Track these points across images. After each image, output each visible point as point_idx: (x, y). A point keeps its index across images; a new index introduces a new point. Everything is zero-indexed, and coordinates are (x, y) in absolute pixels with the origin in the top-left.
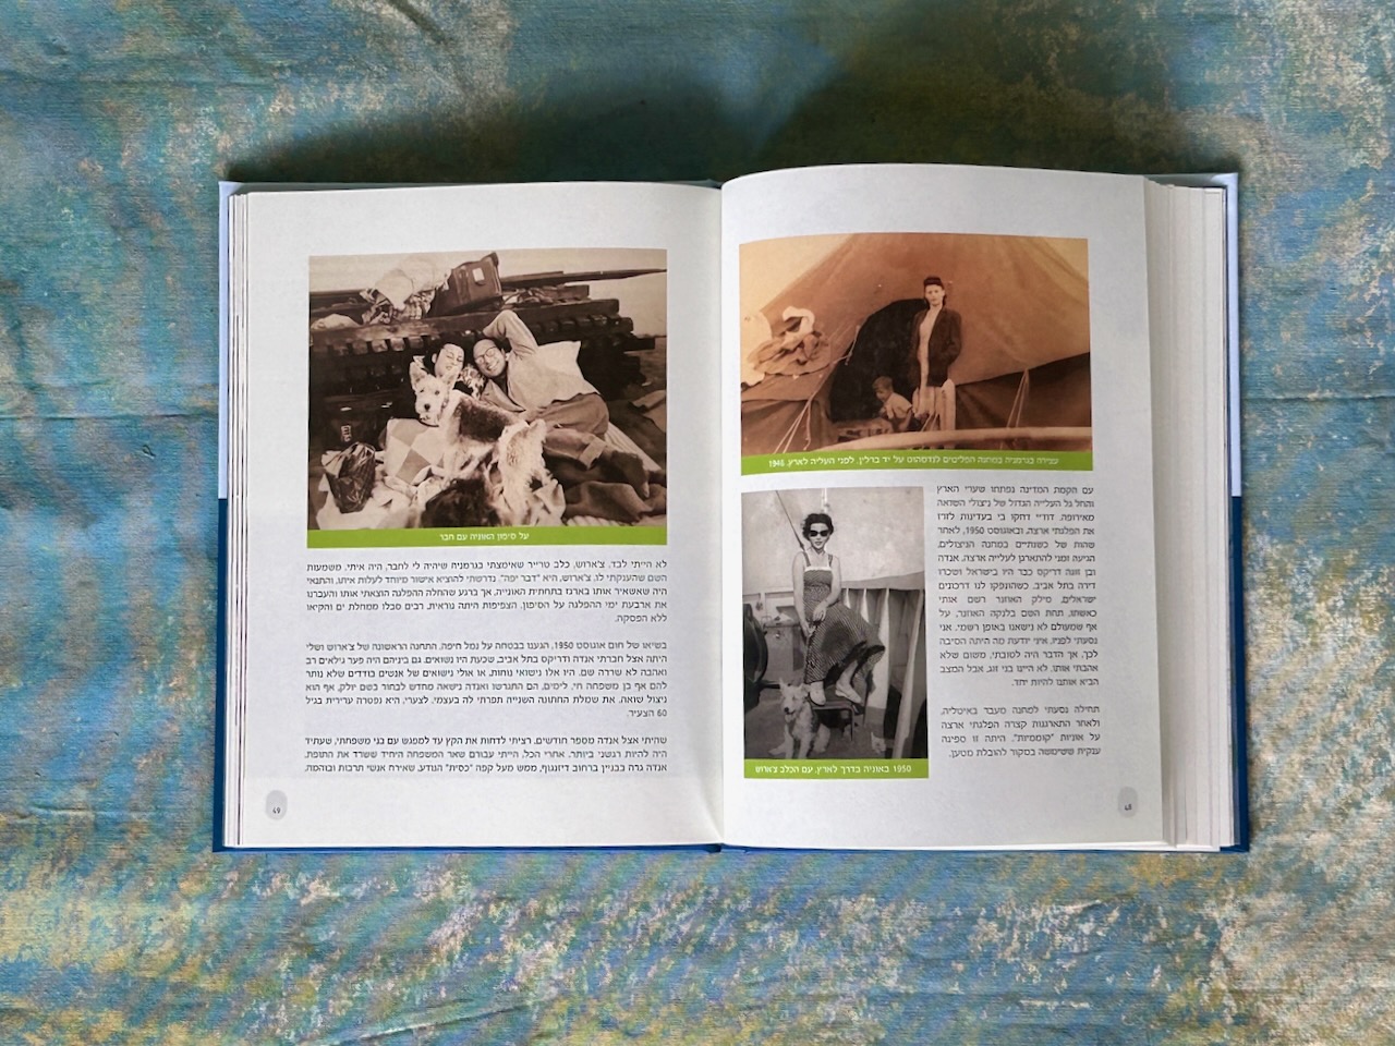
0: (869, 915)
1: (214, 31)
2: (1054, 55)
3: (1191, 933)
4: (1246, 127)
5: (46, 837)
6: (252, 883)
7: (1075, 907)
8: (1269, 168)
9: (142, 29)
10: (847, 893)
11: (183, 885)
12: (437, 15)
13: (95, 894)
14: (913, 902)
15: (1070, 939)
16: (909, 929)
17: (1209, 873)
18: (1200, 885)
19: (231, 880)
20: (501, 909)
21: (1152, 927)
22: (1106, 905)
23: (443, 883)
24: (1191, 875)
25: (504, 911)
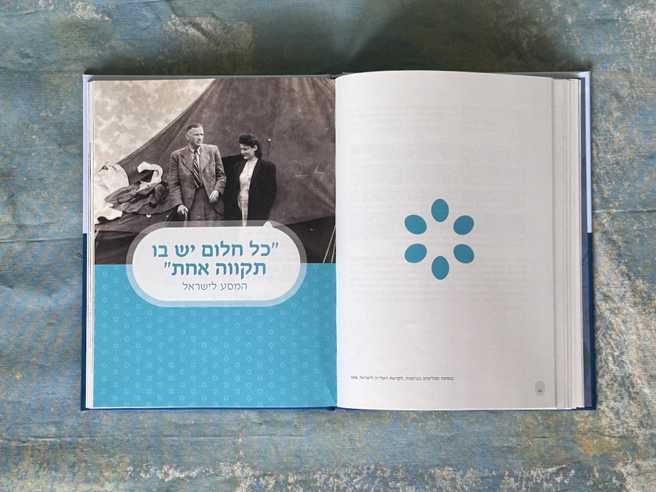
0: (450, 477)
1: (105, 44)
2: (525, 42)
3: (611, 480)
4: (623, 75)
5: (37, 452)
6: (140, 472)
7: (553, 469)
8: (635, 96)
9: (69, 44)
10: (438, 466)
11: (106, 474)
12: (216, 32)
13: (61, 480)
14: (472, 469)
15: (551, 485)
16: (470, 483)
17: (619, 450)
18: (614, 456)
19: (130, 471)
20: (265, 480)
21: (591, 478)
22: (568, 467)
23: (236, 468)
24: (610, 451)
25: (267, 481)
